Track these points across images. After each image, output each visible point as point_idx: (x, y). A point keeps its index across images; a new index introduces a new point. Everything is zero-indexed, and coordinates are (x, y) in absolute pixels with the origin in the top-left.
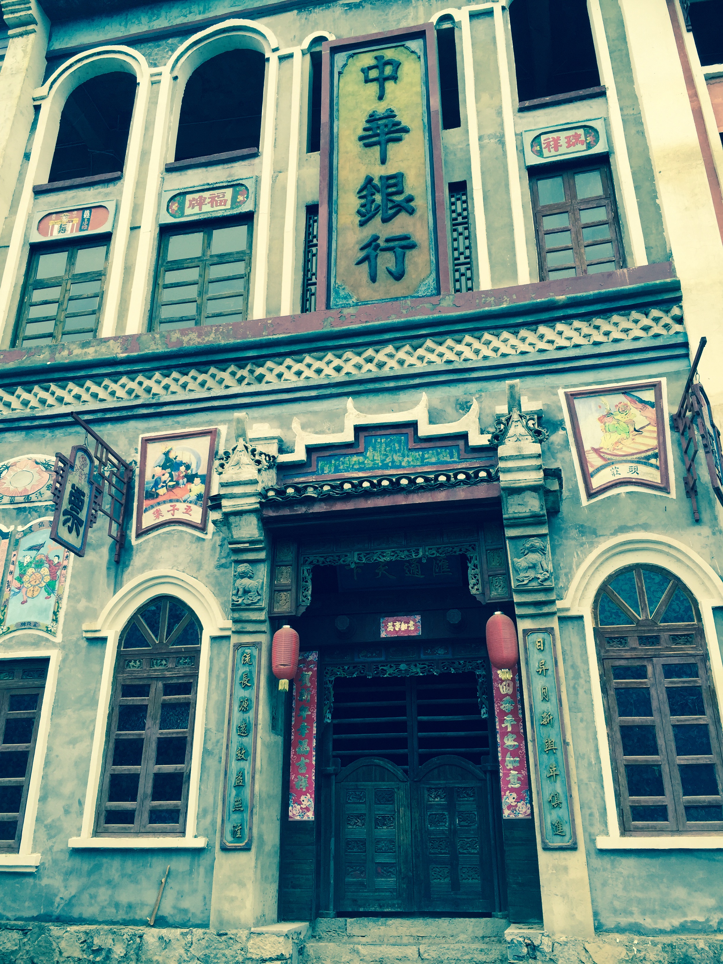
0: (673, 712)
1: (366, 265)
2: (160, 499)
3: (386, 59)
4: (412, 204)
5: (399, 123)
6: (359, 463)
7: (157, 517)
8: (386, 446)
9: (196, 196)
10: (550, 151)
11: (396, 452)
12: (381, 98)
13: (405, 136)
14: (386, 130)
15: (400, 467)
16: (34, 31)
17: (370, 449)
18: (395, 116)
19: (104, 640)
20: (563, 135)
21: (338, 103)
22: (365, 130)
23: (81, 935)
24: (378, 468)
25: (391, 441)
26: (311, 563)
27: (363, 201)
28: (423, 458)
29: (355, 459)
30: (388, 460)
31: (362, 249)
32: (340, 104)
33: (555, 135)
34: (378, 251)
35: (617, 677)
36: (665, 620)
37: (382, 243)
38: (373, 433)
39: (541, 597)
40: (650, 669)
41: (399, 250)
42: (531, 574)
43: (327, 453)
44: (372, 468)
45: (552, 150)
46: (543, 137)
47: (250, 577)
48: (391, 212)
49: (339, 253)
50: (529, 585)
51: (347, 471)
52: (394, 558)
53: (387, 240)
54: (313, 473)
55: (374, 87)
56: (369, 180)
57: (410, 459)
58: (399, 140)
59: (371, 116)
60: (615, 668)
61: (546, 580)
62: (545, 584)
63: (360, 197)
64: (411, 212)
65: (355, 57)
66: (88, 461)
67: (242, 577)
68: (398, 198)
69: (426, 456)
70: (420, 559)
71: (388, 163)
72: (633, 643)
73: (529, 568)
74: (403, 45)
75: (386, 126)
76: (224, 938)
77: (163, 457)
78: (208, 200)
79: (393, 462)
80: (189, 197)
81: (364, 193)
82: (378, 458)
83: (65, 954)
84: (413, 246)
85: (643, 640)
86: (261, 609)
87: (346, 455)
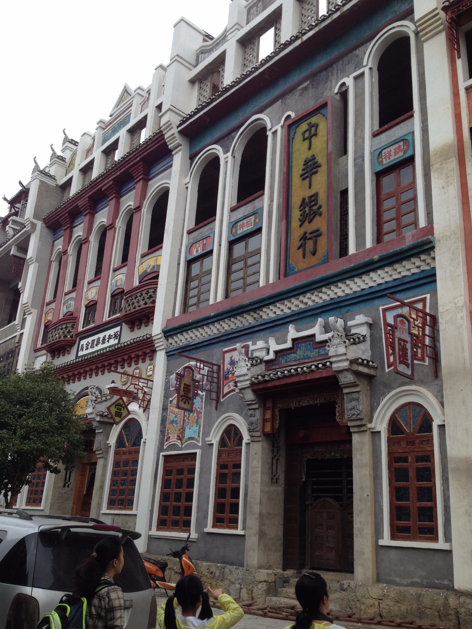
0: (418, 480)
1: (301, 250)
2: (230, 380)
3: (312, 123)
4: (321, 210)
5: (317, 162)
6: (295, 357)
7: (229, 388)
8: (305, 348)
9: (241, 223)
10: (386, 160)
11: (308, 350)
12: (310, 148)
13: (319, 169)
14: (311, 168)
15: (310, 358)
16: (181, 150)
17: (299, 350)
18: (315, 158)
19: (212, 444)
20: (392, 148)
21: (292, 157)
22: (303, 170)
23: (207, 566)
24: (302, 359)
25: (307, 344)
26: (279, 407)
27: (301, 212)
28: (319, 352)
29: (293, 355)
30: (306, 355)
31: (300, 240)
32: (293, 157)
33: (388, 149)
34: (306, 241)
35: (396, 462)
36: (419, 432)
37: (308, 236)
38: (300, 341)
39: (358, 423)
40: (410, 458)
41: (314, 238)
42: (353, 412)
43: (283, 354)
44: (299, 360)
45: (387, 159)
46: (383, 152)
47: (254, 417)
48: (312, 216)
49: (291, 245)
50: (352, 417)
51: (290, 362)
52: (308, 404)
53: (310, 234)
54: (277, 364)
55: (307, 142)
56: (304, 200)
57: (314, 353)
58: (316, 172)
59: (305, 161)
60: (395, 458)
61: (358, 415)
62: (358, 417)
63: (300, 211)
64: (320, 214)
65: (299, 126)
66: (191, 371)
67: (251, 417)
68: (315, 208)
69: (320, 351)
70: (317, 404)
71: (312, 187)
72: (403, 444)
73: (352, 409)
74: (319, 113)
75: (311, 165)
76: (248, 571)
77: (230, 359)
78: (245, 224)
79: (307, 355)
80: (239, 224)
81: (302, 208)
82: (302, 354)
83: (203, 573)
84: (320, 235)
85: (408, 443)
86: (258, 431)
87: (289, 354)
